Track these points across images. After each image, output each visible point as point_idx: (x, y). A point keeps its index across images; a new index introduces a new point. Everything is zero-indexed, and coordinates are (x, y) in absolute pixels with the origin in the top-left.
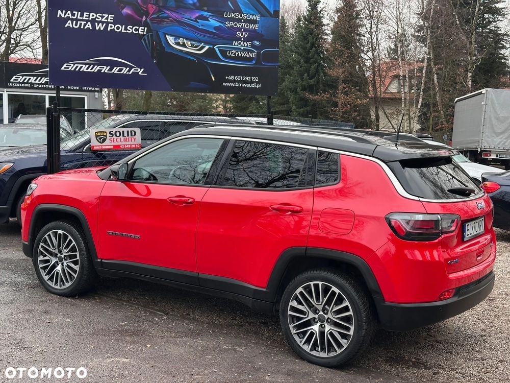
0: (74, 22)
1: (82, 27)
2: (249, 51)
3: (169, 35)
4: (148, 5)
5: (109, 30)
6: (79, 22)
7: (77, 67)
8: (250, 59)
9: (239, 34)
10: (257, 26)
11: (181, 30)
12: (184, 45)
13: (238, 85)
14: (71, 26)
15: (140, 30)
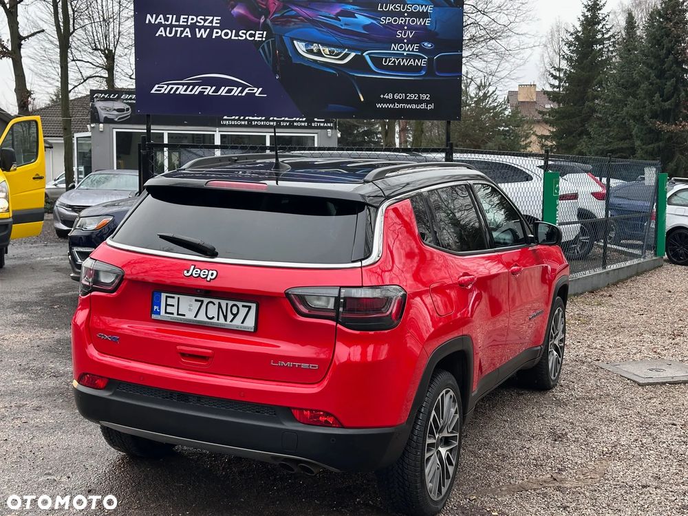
0: (168, 29)
1: (178, 35)
2: (415, 57)
3: (298, 40)
5: (214, 37)
6: (174, 29)
7: (172, 88)
8: (419, 69)
9: (400, 34)
10: (427, 21)
11: (314, 32)
12: (319, 53)
13: (400, 106)
14: (164, 35)
15: (257, 35)
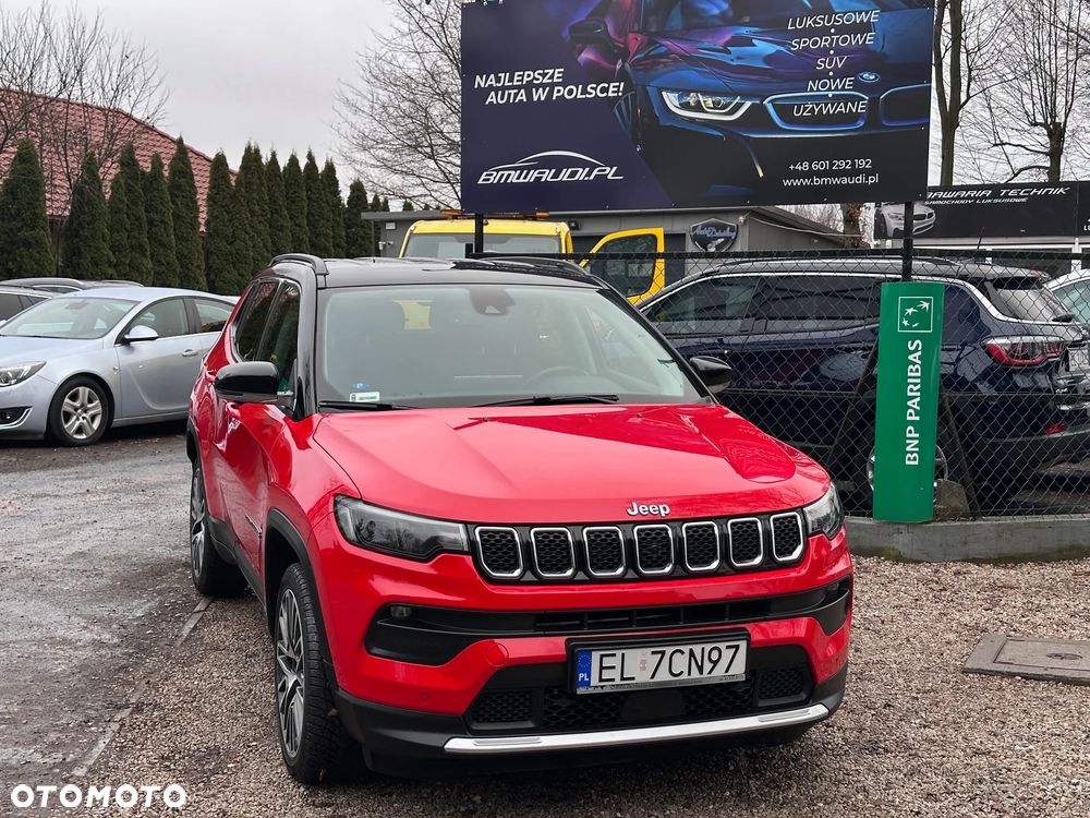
0: (500, 93)
1: (512, 101)
3: (667, 90)
4: (626, 35)
5: (554, 98)
6: (507, 92)
7: (502, 175)
8: (851, 118)
9: (822, 64)
10: (869, 38)
11: (692, 75)
12: (698, 108)
13: (821, 181)
14: (495, 102)
15: (611, 89)
